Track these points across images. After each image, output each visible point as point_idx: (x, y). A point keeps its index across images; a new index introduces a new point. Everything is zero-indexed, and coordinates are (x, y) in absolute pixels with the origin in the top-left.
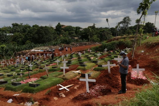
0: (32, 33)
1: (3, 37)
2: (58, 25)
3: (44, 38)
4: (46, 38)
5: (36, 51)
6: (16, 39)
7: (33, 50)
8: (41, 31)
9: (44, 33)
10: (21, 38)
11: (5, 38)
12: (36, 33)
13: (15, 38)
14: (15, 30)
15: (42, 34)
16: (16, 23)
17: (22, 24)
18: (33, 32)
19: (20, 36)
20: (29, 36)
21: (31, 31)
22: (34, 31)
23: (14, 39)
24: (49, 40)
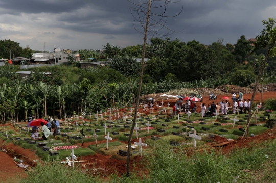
0: (180, 59)
1: (130, 66)
2: (239, 42)
3: (201, 70)
4: (205, 70)
5: (169, 96)
6: (152, 69)
7: (164, 95)
8: (197, 55)
9: (201, 58)
10: (160, 67)
11: (133, 66)
12: (187, 59)
13: (151, 67)
14: (154, 51)
15: (197, 60)
16: (157, 38)
17: (169, 39)
18: (182, 56)
19: (159, 64)
20: (174, 65)
21: (179, 54)
22: (185, 54)
23: (149, 69)
24: (211, 75)
